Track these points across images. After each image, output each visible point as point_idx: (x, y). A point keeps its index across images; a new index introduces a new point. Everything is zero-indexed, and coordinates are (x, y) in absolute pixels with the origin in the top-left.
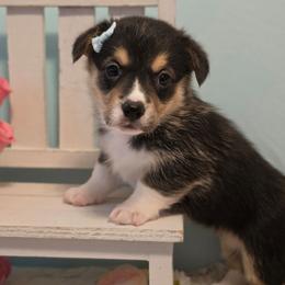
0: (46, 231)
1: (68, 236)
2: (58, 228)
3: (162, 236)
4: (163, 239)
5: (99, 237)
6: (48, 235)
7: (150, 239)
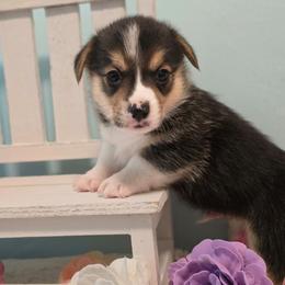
0: (30, 210)
1: (50, 214)
2: (41, 207)
3: (139, 208)
4: (141, 211)
5: (80, 213)
6: (32, 215)
7: (127, 212)
